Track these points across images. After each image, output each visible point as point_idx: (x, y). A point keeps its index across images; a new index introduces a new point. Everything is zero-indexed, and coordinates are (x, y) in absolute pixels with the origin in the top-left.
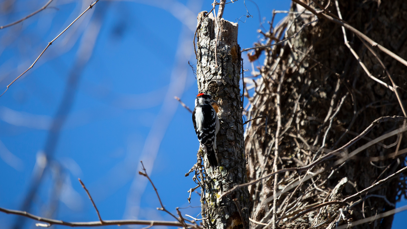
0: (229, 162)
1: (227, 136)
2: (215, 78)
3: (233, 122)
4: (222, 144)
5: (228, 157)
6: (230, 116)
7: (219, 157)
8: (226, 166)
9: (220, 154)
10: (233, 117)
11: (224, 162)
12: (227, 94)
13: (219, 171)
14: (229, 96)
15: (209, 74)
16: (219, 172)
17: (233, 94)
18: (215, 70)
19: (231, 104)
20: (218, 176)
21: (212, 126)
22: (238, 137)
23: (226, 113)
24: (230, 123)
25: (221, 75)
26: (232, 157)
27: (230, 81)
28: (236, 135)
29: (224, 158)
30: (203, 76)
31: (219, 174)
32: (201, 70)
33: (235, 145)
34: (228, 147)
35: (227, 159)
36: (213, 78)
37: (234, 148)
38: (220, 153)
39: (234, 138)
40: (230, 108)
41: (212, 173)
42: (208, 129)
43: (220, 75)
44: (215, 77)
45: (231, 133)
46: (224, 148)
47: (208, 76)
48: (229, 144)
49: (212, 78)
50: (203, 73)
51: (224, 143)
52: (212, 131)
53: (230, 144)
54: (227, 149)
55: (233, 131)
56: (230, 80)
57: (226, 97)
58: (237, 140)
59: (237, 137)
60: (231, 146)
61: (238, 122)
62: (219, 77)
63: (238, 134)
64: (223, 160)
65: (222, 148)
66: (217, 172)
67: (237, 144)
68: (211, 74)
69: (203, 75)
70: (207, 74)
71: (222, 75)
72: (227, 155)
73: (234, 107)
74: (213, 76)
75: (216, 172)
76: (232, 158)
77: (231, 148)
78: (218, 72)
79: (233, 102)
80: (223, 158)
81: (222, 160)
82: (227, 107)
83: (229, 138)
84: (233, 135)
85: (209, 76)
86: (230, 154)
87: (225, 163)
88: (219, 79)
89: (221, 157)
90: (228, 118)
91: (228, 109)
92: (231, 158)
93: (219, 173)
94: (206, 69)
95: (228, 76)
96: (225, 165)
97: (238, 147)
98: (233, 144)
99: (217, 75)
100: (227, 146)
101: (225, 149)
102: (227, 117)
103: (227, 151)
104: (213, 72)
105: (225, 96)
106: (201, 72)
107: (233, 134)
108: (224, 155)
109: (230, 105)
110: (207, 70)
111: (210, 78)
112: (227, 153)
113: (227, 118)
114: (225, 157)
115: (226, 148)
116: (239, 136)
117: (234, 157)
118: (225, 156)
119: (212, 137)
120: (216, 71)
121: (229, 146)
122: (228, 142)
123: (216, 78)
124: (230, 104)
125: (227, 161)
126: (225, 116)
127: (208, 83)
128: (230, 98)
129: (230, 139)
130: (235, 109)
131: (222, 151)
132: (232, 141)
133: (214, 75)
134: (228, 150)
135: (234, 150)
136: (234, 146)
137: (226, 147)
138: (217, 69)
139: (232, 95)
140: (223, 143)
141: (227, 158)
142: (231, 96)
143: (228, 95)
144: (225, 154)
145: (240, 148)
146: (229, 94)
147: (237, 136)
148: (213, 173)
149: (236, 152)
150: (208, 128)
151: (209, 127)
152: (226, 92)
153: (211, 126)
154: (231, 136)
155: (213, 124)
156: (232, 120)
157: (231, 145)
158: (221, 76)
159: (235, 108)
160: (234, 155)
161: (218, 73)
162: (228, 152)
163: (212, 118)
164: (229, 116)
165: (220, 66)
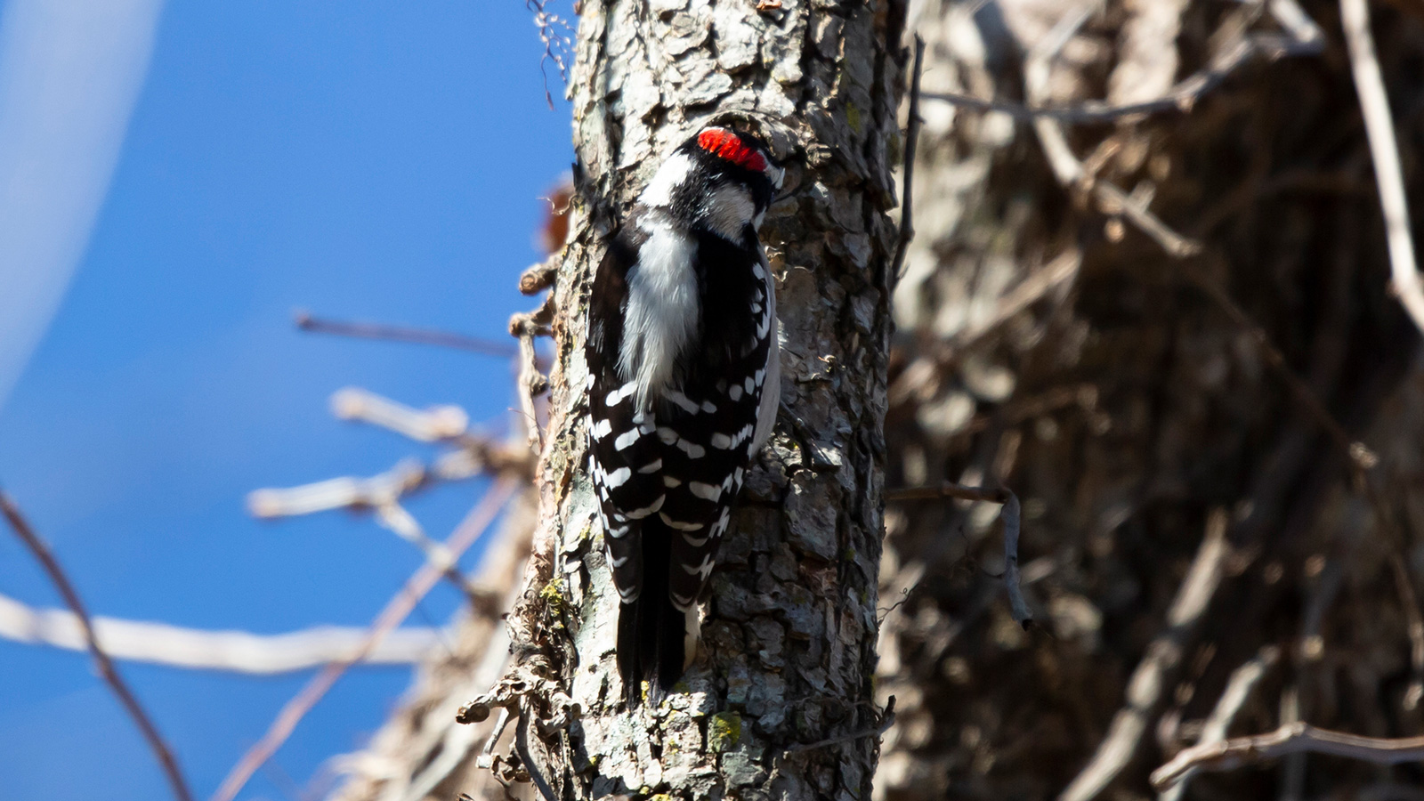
0: (785, 696)
1: (793, 515)
2: (744, 101)
3: (839, 434)
4: (746, 561)
5: (781, 663)
6: (824, 389)
7: (716, 646)
8: (762, 722)
9: (726, 630)
10: (843, 402)
11: (745, 688)
12: (821, 229)
13: (704, 743)
14: (835, 251)
15: (707, 70)
16: (701, 752)
17: (863, 247)
18: (753, 50)
19: (837, 306)
20: (695, 777)
21: (745, 394)
22: (858, 546)
23: (795, 360)
24: (817, 436)
25: (794, 91)
26: (810, 668)
27: (853, 149)
28: (851, 533)
29: (753, 661)
30: (648, 76)
31: (702, 764)
32: (638, 36)
33: (835, 594)
34: (789, 591)
35: (776, 678)
36: (729, 100)
37: (824, 613)
38: (728, 620)
39: (834, 548)
40: (825, 335)
41: (644, 751)
42: (710, 408)
43: (787, 87)
44: (745, 93)
45: (821, 509)
46: (755, 592)
47: (696, 77)
48: (794, 577)
49: (721, 97)
50: (646, 57)
51: (761, 560)
52: (732, 431)
53: (804, 580)
54: (781, 605)
55: (833, 495)
56: (853, 139)
57: (813, 250)
58: (850, 563)
59: (852, 543)
60: (811, 595)
61: (868, 446)
62: (773, 98)
63: (862, 525)
64: (743, 675)
65: (742, 593)
66: (686, 747)
67: (852, 594)
68: (718, 67)
69: (648, 67)
70: (686, 64)
71: (799, 91)
72: (778, 648)
73: (857, 336)
74: (734, 88)
75: (679, 748)
76: (809, 676)
77: (809, 606)
78: (772, 65)
79: (854, 300)
80: (741, 658)
81: (736, 673)
82: (811, 319)
83: (801, 532)
84: (833, 523)
85: (702, 81)
86: (795, 643)
87: (757, 700)
88: (772, 116)
89: (733, 654)
90: (809, 400)
91: (814, 340)
92: (802, 672)
93: (699, 759)
94: (684, 32)
95: (839, 108)
96: (757, 711)
97: (851, 616)
98: (825, 585)
99: (760, 85)
100: (780, 582)
101: (767, 601)
102: (802, 390)
103: (776, 616)
104: (734, 57)
105: (803, 239)
106: (630, 43)
107: (832, 514)
108: (754, 643)
109: (830, 312)
110: (687, 36)
111: (710, 97)
112: (777, 632)
113: (799, 396)
114: (757, 657)
115: (775, 596)
116: (863, 542)
117: (820, 670)
118: (764, 654)
119: (727, 475)
120: (759, 56)
121: (796, 587)
122: (793, 558)
123: (757, 101)
124: (832, 308)
125: (774, 690)
126: (792, 376)
127: (686, 124)
128: (837, 265)
129: (812, 545)
130: (858, 350)
131: (741, 610)
132: (819, 562)
133: (744, 81)
134: (783, 611)
135: (825, 623)
136: (833, 598)
137: (777, 588)
138: (769, 45)
139: (853, 249)
140: (753, 558)
141: (774, 664)
142: (845, 249)
143: (827, 235)
144: (760, 634)
145: (865, 625)
146: (838, 233)
147: (856, 541)
148: (656, 752)
149: (838, 644)
150: (713, 402)
151: (722, 400)
152: (820, 215)
153: (735, 393)
154: (820, 524)
155: (753, 377)
156: (831, 420)
157: (808, 588)
158: (789, 97)
159: (861, 343)
160: (823, 661)
161: (777, 74)
162: (787, 625)
163: (755, 332)
164: (813, 385)
165: (795, 30)
